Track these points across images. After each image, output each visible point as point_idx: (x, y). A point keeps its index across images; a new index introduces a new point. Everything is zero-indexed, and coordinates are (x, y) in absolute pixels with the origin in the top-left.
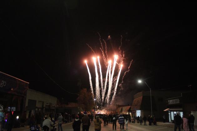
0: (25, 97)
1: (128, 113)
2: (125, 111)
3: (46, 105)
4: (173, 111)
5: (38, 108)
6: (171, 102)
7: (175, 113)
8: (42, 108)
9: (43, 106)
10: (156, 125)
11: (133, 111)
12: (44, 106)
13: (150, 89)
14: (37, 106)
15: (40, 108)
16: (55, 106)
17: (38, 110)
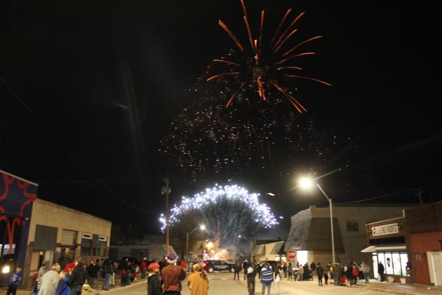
0: (27, 219)
1: (277, 259)
2: (271, 253)
3: (83, 239)
4: (384, 252)
5: (63, 247)
6: (378, 231)
7: (388, 255)
8: (74, 247)
9: (75, 241)
10: (345, 285)
11: (290, 252)
12: (79, 242)
13: (330, 200)
14: (59, 241)
15: (68, 246)
16: (106, 242)
17: (63, 251)
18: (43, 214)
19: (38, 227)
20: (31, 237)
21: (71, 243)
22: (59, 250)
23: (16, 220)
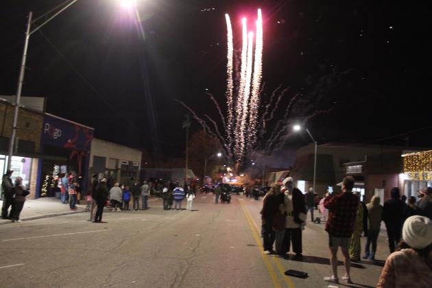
3: (122, 165)
5: (110, 170)
6: (351, 169)
8: (116, 171)
9: (117, 166)
12: (120, 167)
13: (316, 142)
14: (107, 166)
15: (112, 170)
16: (138, 167)
17: (109, 173)
18: (98, 149)
19: (95, 157)
20: (91, 165)
21: (114, 168)
22: (107, 172)
23: (82, 153)
